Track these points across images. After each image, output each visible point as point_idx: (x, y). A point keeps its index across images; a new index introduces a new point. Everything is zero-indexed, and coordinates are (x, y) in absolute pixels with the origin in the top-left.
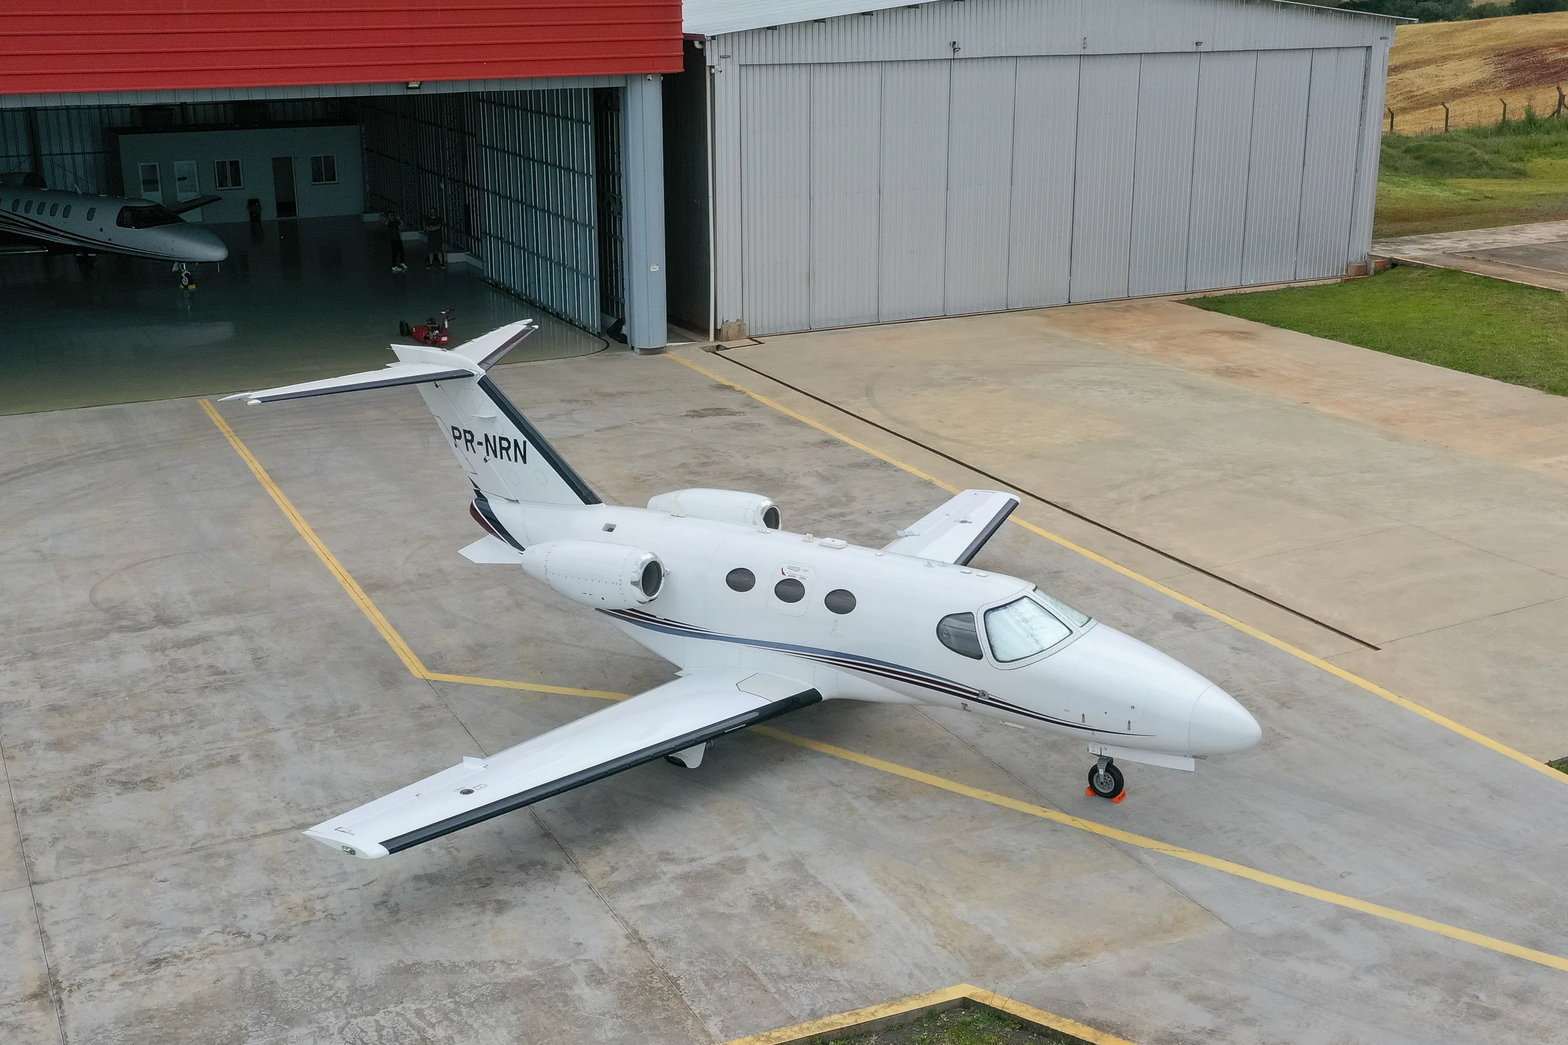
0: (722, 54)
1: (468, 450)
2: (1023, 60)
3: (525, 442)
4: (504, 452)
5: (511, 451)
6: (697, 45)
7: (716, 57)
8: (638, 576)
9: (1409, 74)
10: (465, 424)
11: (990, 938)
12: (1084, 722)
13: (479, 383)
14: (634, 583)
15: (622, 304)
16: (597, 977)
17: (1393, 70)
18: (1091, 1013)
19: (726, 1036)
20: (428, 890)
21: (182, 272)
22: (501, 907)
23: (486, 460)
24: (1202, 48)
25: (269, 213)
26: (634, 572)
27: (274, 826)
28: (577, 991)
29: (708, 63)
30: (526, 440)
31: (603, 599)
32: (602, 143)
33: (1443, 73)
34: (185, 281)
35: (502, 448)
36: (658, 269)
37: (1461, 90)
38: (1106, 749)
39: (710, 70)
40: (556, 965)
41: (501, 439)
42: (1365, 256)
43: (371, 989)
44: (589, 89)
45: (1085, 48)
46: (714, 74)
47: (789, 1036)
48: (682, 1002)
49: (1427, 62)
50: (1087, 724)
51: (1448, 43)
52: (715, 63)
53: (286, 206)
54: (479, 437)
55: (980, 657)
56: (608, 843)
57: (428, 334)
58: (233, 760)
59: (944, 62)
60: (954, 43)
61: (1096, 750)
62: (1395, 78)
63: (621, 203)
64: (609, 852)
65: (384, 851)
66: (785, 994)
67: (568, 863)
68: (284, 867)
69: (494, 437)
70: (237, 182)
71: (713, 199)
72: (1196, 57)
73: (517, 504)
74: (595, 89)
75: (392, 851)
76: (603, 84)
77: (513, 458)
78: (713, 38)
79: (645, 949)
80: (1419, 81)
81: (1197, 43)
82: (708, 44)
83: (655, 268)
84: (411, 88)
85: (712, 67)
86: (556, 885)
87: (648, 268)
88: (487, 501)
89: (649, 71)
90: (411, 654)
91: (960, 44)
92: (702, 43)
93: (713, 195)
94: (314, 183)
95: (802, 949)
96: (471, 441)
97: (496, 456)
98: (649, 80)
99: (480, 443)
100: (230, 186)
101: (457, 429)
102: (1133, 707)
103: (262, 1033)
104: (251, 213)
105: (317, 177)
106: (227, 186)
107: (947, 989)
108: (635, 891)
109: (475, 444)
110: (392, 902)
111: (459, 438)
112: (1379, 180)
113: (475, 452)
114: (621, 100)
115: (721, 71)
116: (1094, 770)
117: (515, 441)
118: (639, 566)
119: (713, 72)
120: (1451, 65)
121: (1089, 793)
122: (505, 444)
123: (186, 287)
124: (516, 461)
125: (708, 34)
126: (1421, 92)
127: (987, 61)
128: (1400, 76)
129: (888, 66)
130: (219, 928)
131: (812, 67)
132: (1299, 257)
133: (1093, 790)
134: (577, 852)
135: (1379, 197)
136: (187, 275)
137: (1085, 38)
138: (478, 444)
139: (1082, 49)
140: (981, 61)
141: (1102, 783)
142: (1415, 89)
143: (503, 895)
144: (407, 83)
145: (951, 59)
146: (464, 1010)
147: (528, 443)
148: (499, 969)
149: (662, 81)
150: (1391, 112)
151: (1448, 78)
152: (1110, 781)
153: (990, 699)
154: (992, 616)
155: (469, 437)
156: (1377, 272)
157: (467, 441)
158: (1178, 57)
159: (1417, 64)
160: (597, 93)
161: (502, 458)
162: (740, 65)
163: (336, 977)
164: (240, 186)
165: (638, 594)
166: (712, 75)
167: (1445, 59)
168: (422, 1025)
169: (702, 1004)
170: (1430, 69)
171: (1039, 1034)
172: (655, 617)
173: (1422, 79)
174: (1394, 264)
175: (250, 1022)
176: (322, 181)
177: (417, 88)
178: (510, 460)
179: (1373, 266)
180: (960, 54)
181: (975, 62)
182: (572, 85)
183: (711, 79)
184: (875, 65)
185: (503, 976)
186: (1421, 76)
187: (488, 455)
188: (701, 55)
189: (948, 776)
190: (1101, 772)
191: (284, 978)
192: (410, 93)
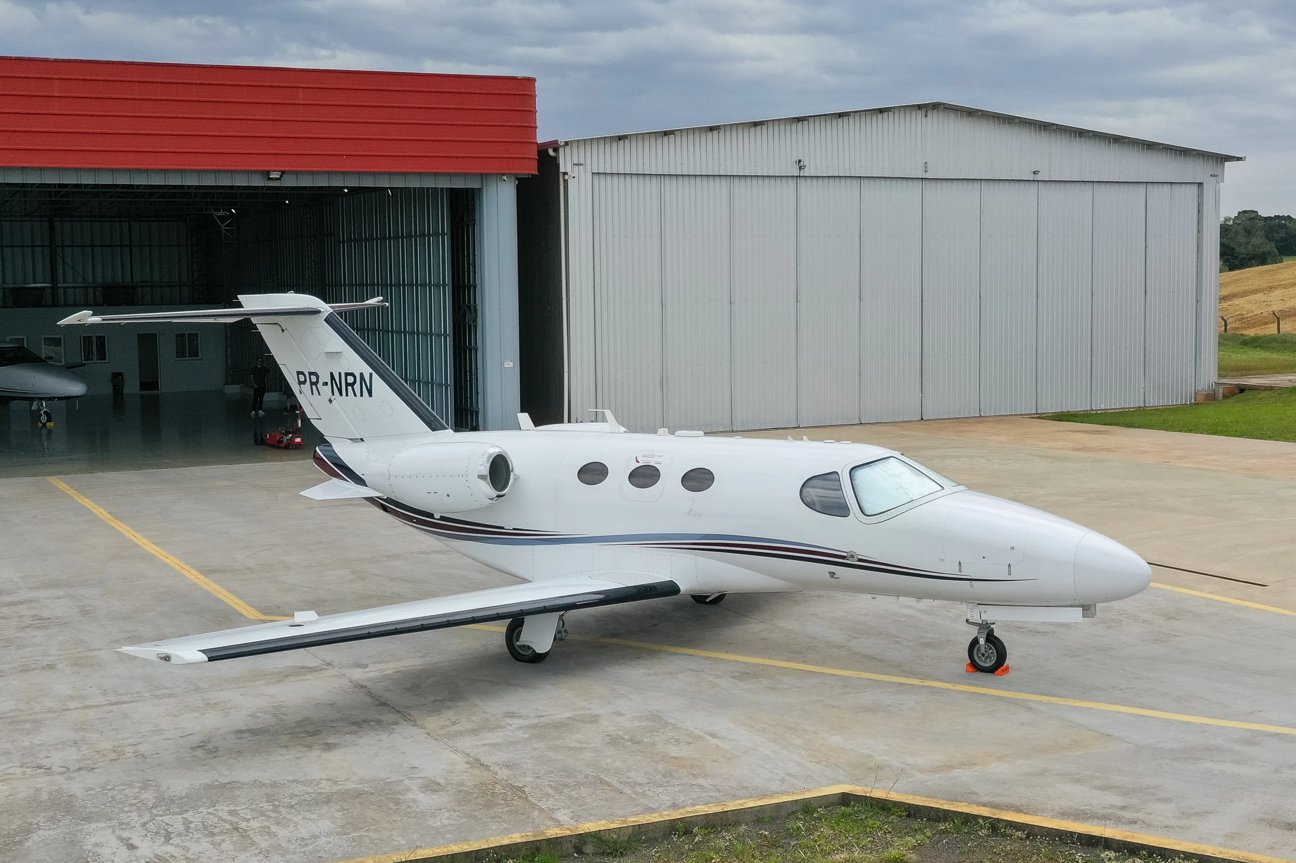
0: (576, 162)
1: (313, 394)
2: (866, 181)
3: (371, 375)
4: (350, 388)
5: (357, 387)
6: (551, 152)
7: (569, 164)
8: (485, 470)
9: (1236, 301)
10: (309, 365)
11: (869, 756)
12: (960, 571)
13: (325, 320)
14: (481, 477)
15: (476, 412)
16: (432, 786)
17: (1223, 299)
18: (986, 799)
19: (577, 821)
20: (250, 739)
21: (41, 410)
22: (329, 747)
23: (330, 401)
24: (1039, 177)
25: (132, 387)
26: (481, 465)
27: (87, 704)
28: (410, 796)
29: (562, 170)
30: (372, 371)
31: (448, 496)
32: (458, 260)
33: (1270, 299)
34: (44, 418)
35: (347, 384)
36: (511, 366)
37: (1289, 312)
38: (985, 612)
39: (564, 177)
40: (389, 780)
41: (347, 374)
42: (1212, 384)
43: (181, 798)
44: (446, 188)
45: (926, 172)
46: (567, 180)
47: (648, 820)
48: (528, 801)
49: (1256, 291)
50: (966, 573)
51: (1272, 277)
52: (568, 170)
53: (149, 383)
54: (325, 377)
55: (846, 515)
56: (449, 708)
57: (282, 437)
58: (51, 667)
59: (790, 180)
60: (800, 161)
61: (975, 615)
62: (1224, 305)
63: (476, 310)
64: (450, 714)
65: (204, 658)
66: (644, 794)
67: (405, 720)
68: (95, 727)
69: (340, 374)
70: (102, 357)
71: (567, 301)
72: (1034, 187)
73: (361, 444)
74: (451, 189)
75: (211, 659)
76: (459, 184)
77: (358, 392)
78: (566, 143)
79: (489, 770)
80: (1247, 306)
81: (1034, 172)
82: (561, 150)
83: (509, 364)
84: (272, 179)
85: (565, 174)
86: (391, 733)
87: (502, 364)
88: (330, 445)
89: (504, 172)
90: (247, 606)
91: (805, 162)
92: (556, 150)
93: (567, 298)
94: (178, 359)
95: (661, 767)
96: (316, 384)
97: (341, 394)
98: (504, 180)
99: (326, 384)
100: (95, 361)
101: (302, 373)
102: (1013, 548)
103: (55, 827)
104: (114, 386)
105: (180, 353)
106: (92, 360)
107: (824, 788)
108: (477, 735)
109: (320, 385)
110: (210, 746)
111: (304, 382)
112: (1219, 350)
113: (320, 395)
114: (477, 203)
115: (574, 177)
116: (975, 642)
117: (362, 374)
118: (486, 459)
119: (566, 178)
120: (1278, 293)
121: (971, 669)
122: (350, 379)
123: (44, 425)
124: (362, 395)
125: (561, 140)
126: (1250, 315)
127: (831, 180)
128: (1230, 303)
129: (737, 180)
130: (19, 764)
131: (662, 179)
132: (1147, 383)
133: (975, 666)
134: (415, 713)
135: (1220, 360)
136: (45, 412)
137: (926, 163)
138: (323, 385)
139: (924, 173)
140: (826, 180)
141: (983, 655)
142: (1244, 313)
143: (332, 740)
144: (268, 173)
145: (797, 176)
146: (283, 810)
147: (375, 375)
148: (324, 784)
149: (517, 185)
150: (1224, 320)
151: (1276, 302)
152: (992, 653)
153: (860, 560)
154: (860, 474)
155: (314, 379)
156: (1225, 397)
157: (312, 384)
158: (1017, 184)
159: (1245, 294)
160: (454, 193)
161: (347, 395)
162: (593, 173)
163: (143, 791)
164: (105, 360)
165: (486, 489)
166: (566, 181)
167: (1271, 288)
168: (235, 819)
169: (550, 802)
170: (1259, 296)
171: (929, 820)
172: (503, 528)
173: (1251, 305)
174: (1242, 389)
175: (42, 820)
176: (186, 357)
177: (277, 179)
178: (355, 395)
179: (1221, 391)
180: (806, 172)
181: (820, 181)
182: (429, 183)
183: (564, 186)
184: (723, 179)
185: (326, 787)
186: (1250, 302)
187: (333, 395)
188: (555, 162)
189: (816, 663)
190: (982, 641)
191: (86, 793)
192: (271, 184)
